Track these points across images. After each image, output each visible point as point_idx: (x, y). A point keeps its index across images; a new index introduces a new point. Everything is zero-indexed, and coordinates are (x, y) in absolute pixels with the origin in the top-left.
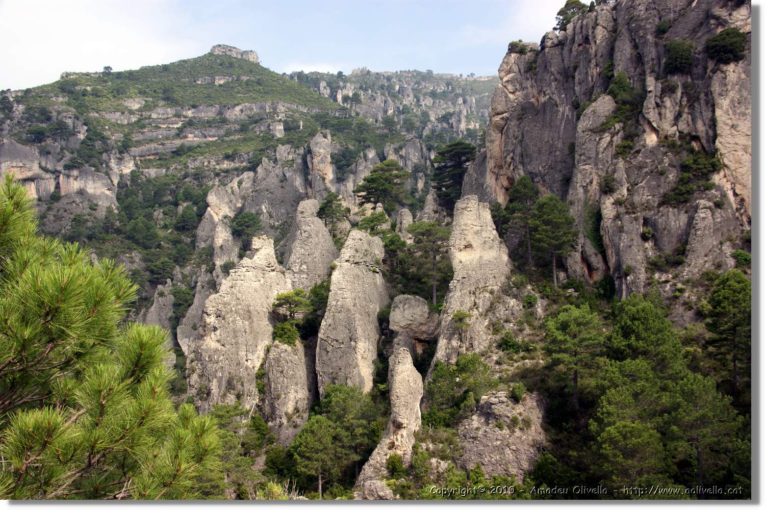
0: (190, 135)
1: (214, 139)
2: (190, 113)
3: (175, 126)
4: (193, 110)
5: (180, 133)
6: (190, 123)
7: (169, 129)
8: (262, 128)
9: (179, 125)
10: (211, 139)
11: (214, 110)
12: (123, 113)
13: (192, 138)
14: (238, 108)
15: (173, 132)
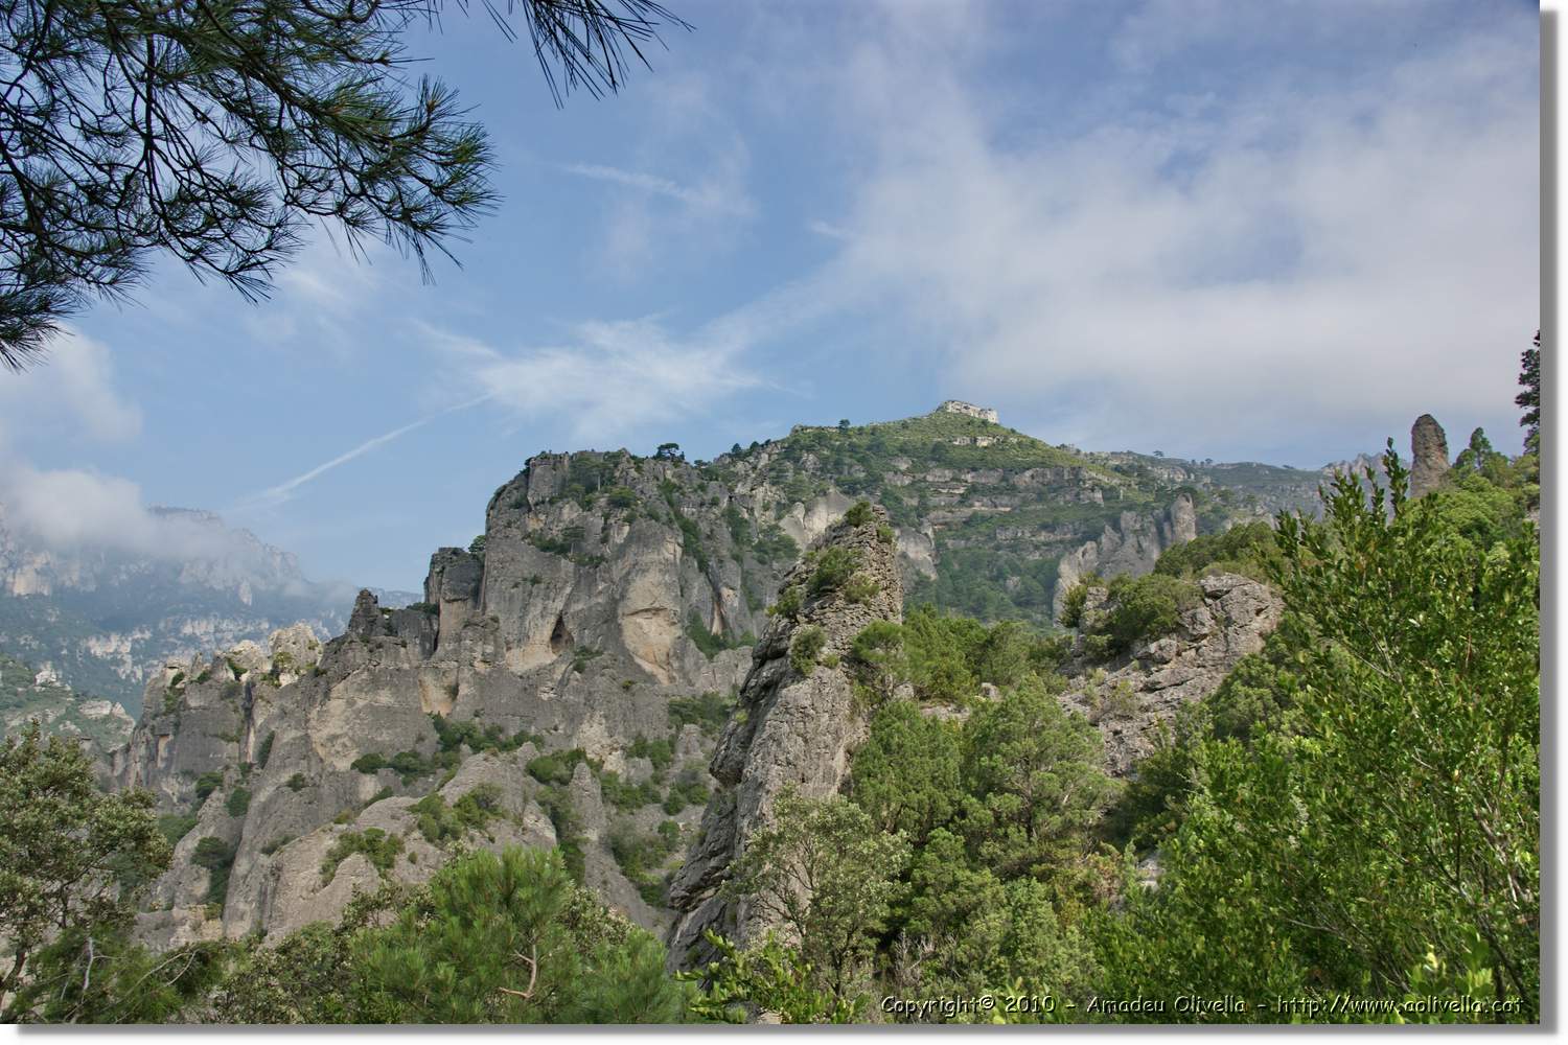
0: (977, 504)
1: (1008, 509)
2: (969, 477)
3: (957, 492)
4: (973, 474)
5: (964, 500)
6: (973, 489)
7: (953, 495)
8: (1068, 497)
9: (962, 491)
10: (1003, 509)
11: (996, 474)
12: (896, 473)
13: (979, 506)
14: (1028, 474)
15: (957, 498)
